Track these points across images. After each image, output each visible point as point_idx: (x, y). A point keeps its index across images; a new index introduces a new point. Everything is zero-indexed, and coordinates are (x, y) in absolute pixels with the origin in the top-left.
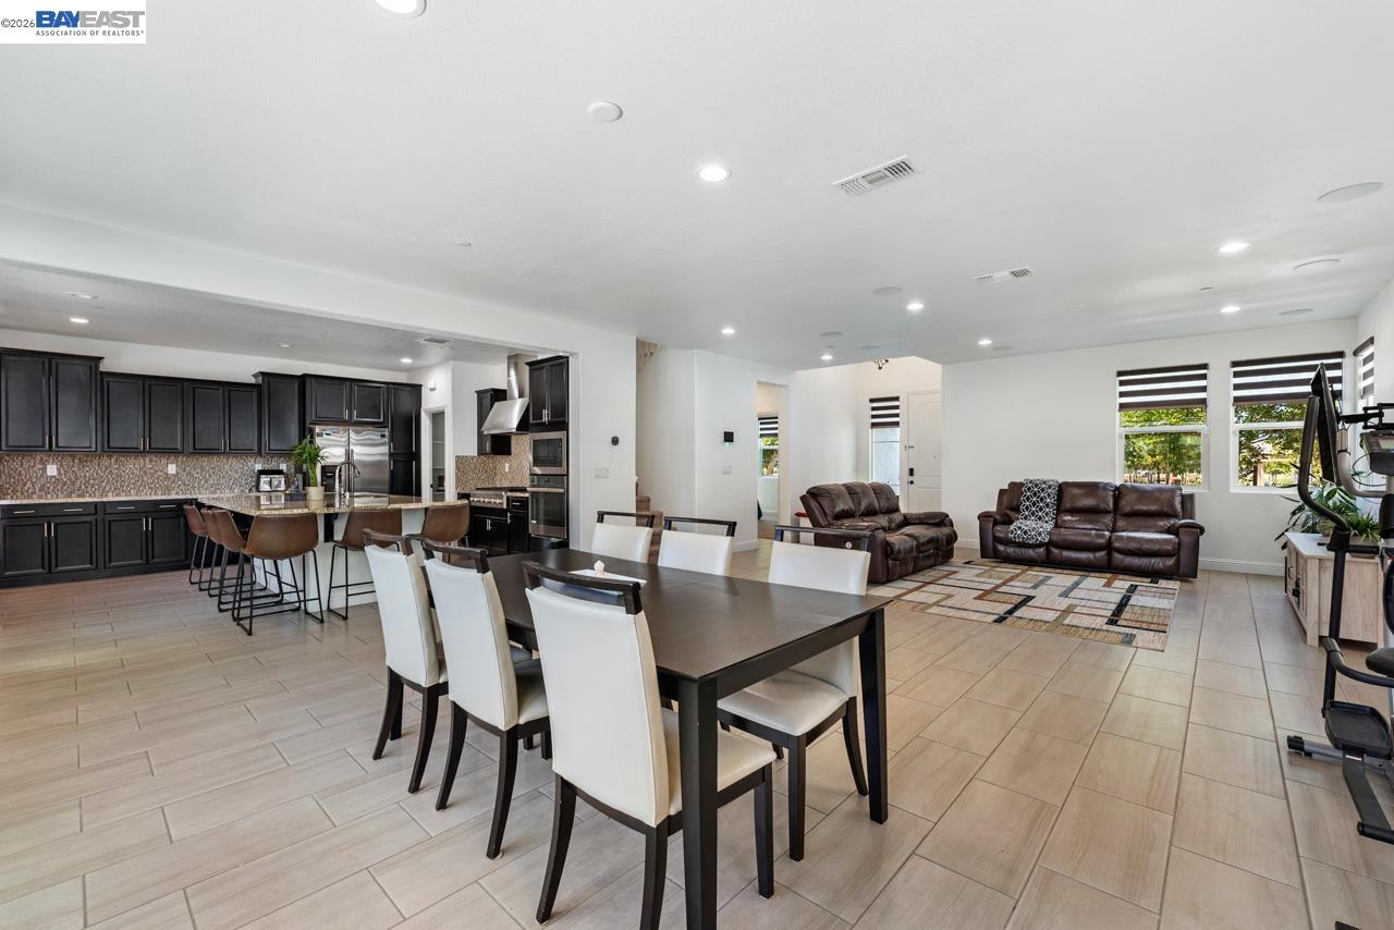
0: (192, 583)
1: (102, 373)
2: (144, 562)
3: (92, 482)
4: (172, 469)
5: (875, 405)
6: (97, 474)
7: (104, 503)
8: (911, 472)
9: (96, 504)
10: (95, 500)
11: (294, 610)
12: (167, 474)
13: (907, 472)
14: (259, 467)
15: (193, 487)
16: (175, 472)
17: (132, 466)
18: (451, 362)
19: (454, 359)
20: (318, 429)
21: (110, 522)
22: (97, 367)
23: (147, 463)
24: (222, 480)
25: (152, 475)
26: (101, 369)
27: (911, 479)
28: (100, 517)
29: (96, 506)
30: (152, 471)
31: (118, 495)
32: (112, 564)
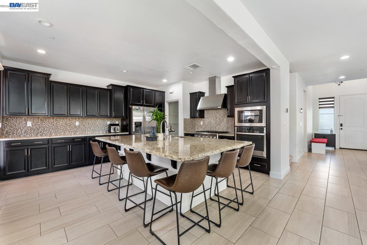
0: (93, 178)
1: (50, 81)
2: (69, 165)
3: (46, 129)
4: (77, 123)
5: (320, 100)
6: (48, 126)
7: (52, 139)
8: (341, 125)
9: (48, 139)
10: (48, 137)
11: (170, 211)
12: (75, 125)
13: (339, 125)
14: (109, 123)
15: (85, 131)
16: (78, 125)
17: (62, 122)
18: (182, 81)
19: (184, 80)
20: (134, 107)
21: (54, 147)
22: (48, 78)
23: (67, 121)
24: (96, 128)
25: (70, 126)
26: (50, 80)
27: (341, 127)
28: (50, 145)
29: (48, 140)
30: (70, 124)
31: (56, 135)
32: (55, 166)
